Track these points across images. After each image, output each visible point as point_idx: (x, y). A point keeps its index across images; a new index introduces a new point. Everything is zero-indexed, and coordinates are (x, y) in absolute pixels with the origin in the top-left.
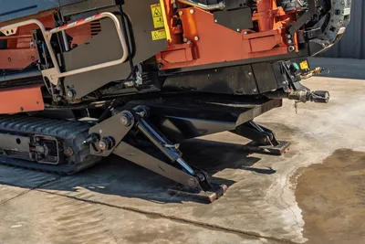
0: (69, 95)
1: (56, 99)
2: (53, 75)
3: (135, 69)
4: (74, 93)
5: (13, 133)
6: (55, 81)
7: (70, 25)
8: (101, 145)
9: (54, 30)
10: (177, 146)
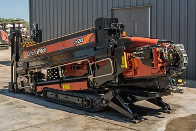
0: (95, 84)
1: (91, 86)
2: (91, 77)
3: (116, 77)
4: (97, 84)
5: (77, 97)
6: (91, 80)
7: (97, 62)
8: (104, 102)
9: (92, 63)
10: (128, 104)
